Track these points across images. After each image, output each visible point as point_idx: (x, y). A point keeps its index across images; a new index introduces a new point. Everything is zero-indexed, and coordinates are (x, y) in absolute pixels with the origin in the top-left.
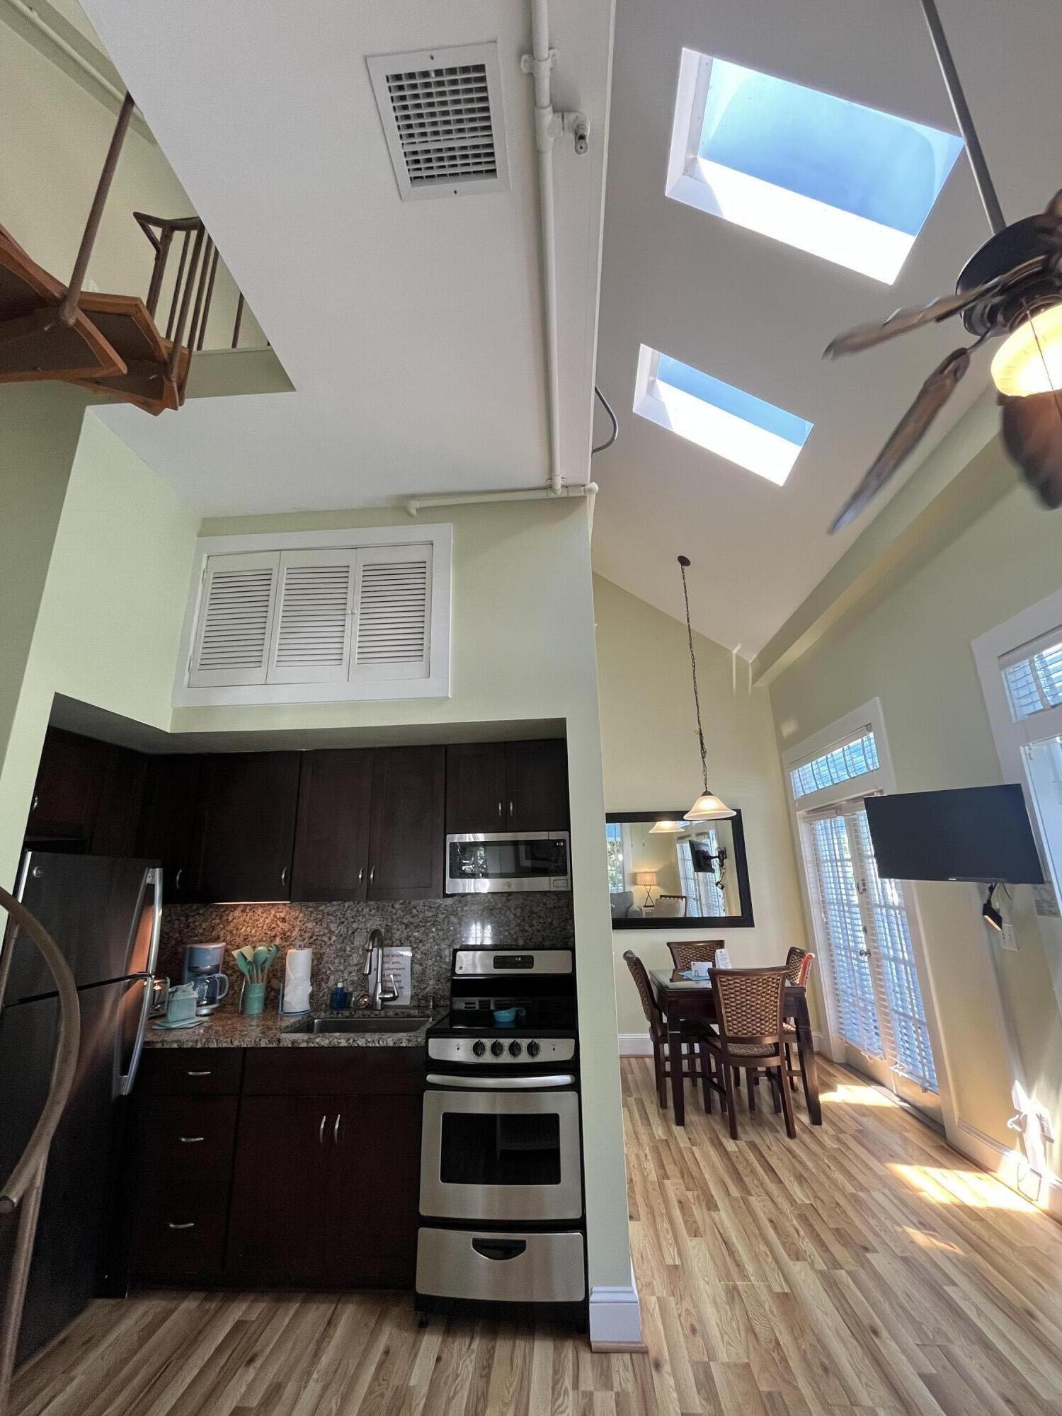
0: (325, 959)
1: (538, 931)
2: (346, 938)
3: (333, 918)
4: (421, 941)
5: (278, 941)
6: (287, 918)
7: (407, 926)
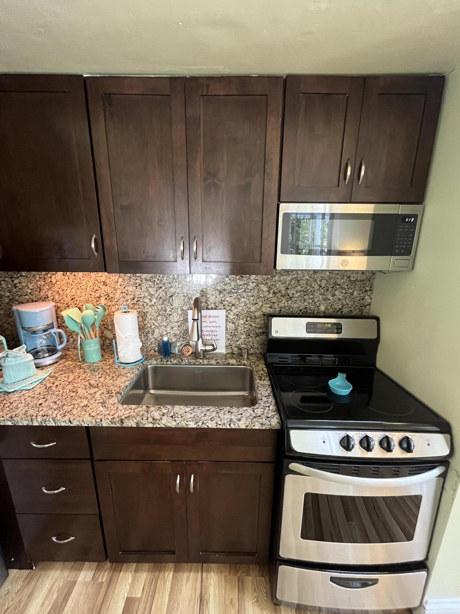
0: (149, 317)
1: (339, 299)
2: (165, 300)
3: (151, 284)
4: (233, 305)
5: (103, 301)
6: (108, 282)
7: (220, 292)
